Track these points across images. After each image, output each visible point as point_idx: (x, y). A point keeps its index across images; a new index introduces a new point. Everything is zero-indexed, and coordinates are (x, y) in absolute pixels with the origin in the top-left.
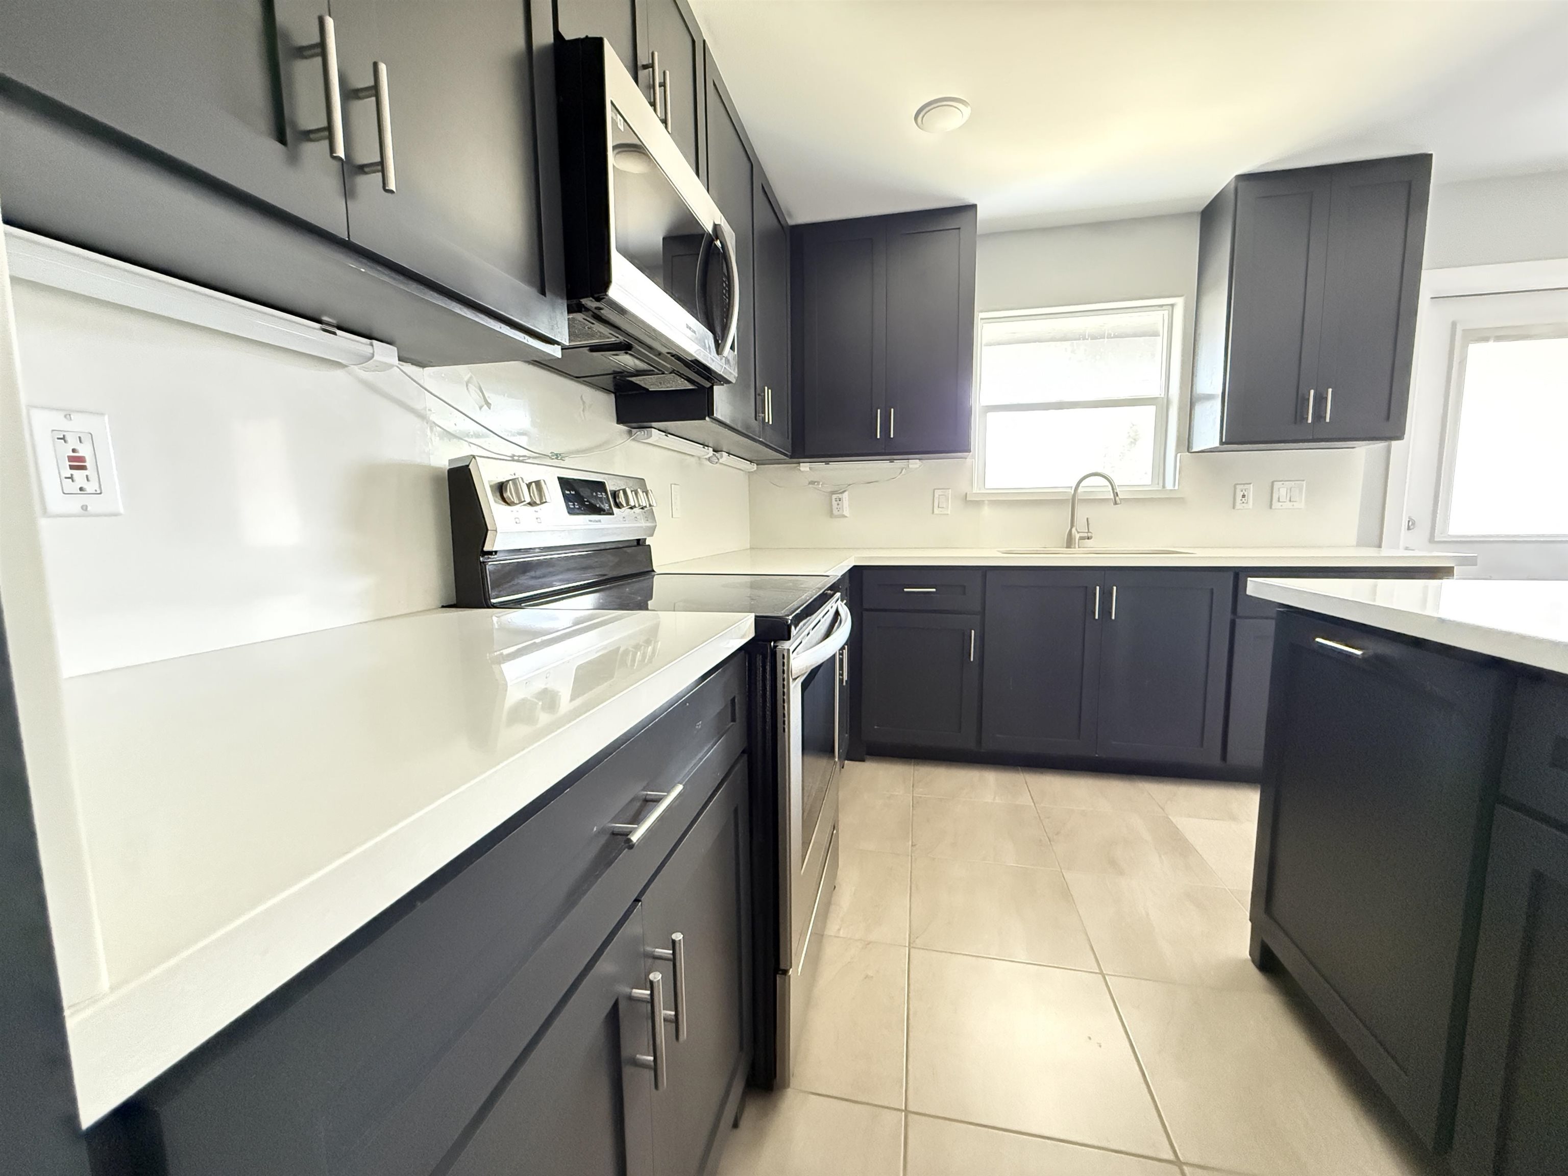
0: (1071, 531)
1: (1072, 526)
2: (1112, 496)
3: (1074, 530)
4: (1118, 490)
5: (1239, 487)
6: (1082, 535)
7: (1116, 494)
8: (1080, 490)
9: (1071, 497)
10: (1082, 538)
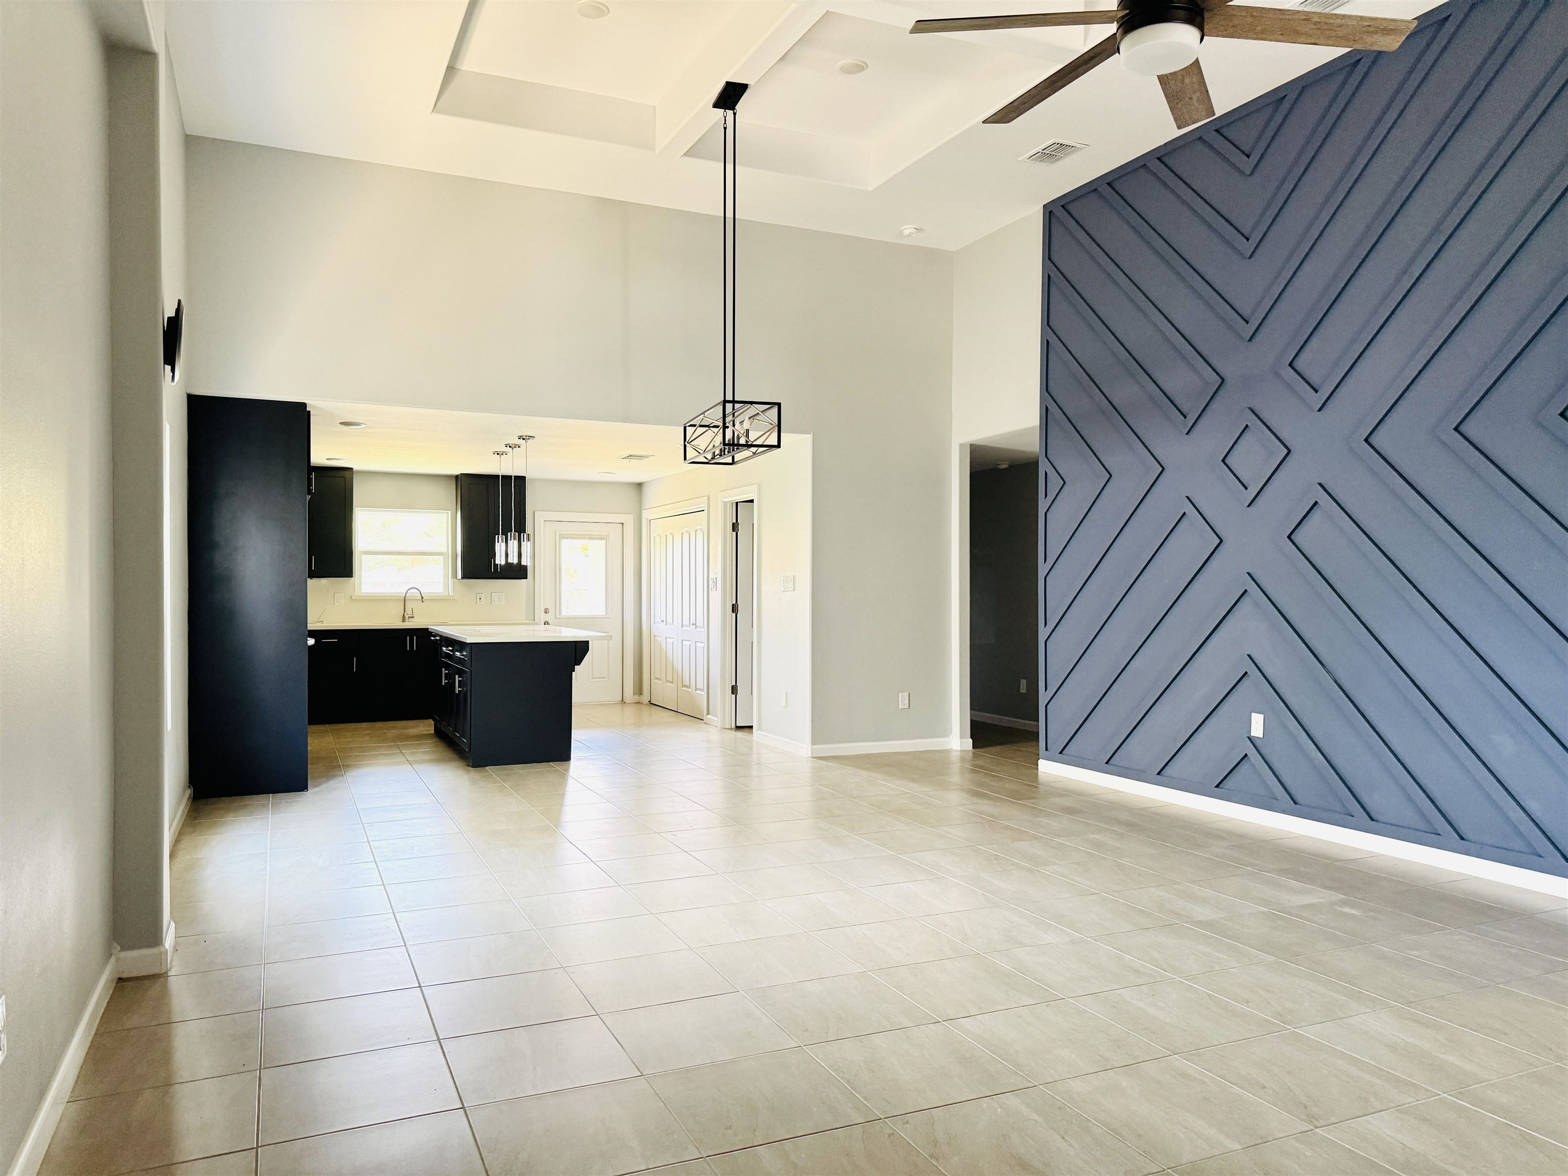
0: (404, 614)
1: (405, 612)
2: (421, 598)
3: (405, 614)
4: (423, 595)
5: (478, 595)
6: (409, 616)
7: (422, 598)
8: (407, 595)
9: (403, 598)
10: (409, 617)
